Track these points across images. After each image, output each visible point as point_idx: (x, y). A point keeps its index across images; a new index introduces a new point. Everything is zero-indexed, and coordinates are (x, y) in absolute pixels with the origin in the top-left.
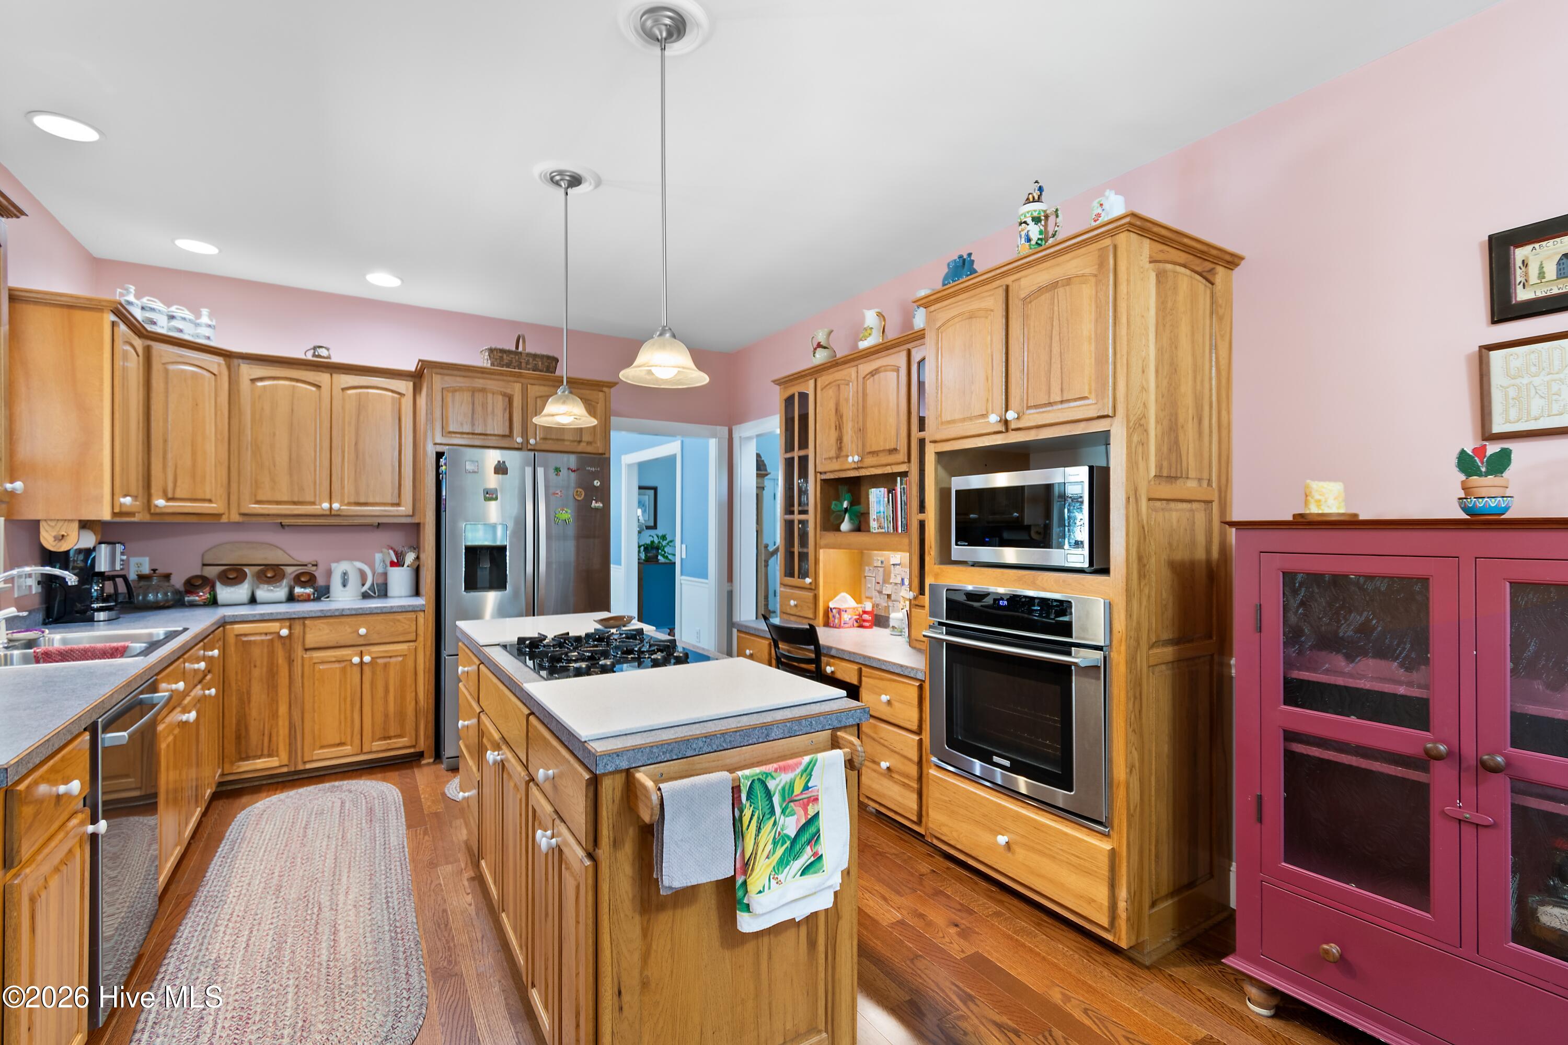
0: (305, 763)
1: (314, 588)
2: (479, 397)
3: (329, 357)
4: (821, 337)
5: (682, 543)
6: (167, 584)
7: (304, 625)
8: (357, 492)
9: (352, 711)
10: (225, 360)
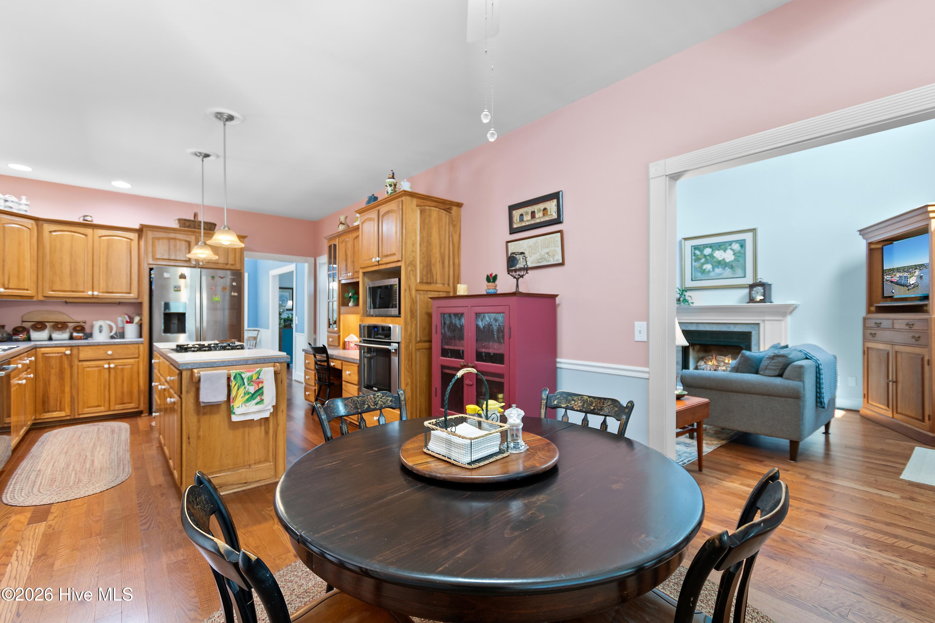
0: (79, 415)
1: (84, 333)
2: (172, 242)
3: (92, 221)
4: (342, 219)
5: (296, 316)
6: (3, 330)
7: (79, 349)
8: (107, 286)
9: (104, 391)
10: (35, 222)
